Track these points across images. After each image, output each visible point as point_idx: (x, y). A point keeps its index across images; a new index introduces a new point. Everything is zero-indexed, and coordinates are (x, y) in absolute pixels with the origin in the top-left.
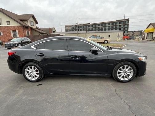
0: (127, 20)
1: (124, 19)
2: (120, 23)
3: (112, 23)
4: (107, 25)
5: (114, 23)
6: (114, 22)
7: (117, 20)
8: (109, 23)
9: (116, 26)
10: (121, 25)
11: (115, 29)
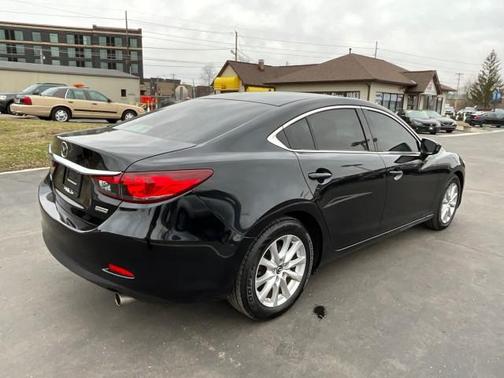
0: (136, 36)
1: (124, 27)
2: (110, 40)
3: (78, 36)
4: (54, 38)
5: (85, 38)
6: (87, 34)
7: (95, 28)
8: (63, 33)
9: (93, 50)
10: (114, 51)
11: (90, 64)
